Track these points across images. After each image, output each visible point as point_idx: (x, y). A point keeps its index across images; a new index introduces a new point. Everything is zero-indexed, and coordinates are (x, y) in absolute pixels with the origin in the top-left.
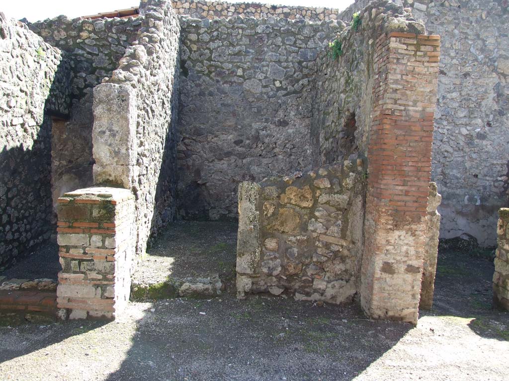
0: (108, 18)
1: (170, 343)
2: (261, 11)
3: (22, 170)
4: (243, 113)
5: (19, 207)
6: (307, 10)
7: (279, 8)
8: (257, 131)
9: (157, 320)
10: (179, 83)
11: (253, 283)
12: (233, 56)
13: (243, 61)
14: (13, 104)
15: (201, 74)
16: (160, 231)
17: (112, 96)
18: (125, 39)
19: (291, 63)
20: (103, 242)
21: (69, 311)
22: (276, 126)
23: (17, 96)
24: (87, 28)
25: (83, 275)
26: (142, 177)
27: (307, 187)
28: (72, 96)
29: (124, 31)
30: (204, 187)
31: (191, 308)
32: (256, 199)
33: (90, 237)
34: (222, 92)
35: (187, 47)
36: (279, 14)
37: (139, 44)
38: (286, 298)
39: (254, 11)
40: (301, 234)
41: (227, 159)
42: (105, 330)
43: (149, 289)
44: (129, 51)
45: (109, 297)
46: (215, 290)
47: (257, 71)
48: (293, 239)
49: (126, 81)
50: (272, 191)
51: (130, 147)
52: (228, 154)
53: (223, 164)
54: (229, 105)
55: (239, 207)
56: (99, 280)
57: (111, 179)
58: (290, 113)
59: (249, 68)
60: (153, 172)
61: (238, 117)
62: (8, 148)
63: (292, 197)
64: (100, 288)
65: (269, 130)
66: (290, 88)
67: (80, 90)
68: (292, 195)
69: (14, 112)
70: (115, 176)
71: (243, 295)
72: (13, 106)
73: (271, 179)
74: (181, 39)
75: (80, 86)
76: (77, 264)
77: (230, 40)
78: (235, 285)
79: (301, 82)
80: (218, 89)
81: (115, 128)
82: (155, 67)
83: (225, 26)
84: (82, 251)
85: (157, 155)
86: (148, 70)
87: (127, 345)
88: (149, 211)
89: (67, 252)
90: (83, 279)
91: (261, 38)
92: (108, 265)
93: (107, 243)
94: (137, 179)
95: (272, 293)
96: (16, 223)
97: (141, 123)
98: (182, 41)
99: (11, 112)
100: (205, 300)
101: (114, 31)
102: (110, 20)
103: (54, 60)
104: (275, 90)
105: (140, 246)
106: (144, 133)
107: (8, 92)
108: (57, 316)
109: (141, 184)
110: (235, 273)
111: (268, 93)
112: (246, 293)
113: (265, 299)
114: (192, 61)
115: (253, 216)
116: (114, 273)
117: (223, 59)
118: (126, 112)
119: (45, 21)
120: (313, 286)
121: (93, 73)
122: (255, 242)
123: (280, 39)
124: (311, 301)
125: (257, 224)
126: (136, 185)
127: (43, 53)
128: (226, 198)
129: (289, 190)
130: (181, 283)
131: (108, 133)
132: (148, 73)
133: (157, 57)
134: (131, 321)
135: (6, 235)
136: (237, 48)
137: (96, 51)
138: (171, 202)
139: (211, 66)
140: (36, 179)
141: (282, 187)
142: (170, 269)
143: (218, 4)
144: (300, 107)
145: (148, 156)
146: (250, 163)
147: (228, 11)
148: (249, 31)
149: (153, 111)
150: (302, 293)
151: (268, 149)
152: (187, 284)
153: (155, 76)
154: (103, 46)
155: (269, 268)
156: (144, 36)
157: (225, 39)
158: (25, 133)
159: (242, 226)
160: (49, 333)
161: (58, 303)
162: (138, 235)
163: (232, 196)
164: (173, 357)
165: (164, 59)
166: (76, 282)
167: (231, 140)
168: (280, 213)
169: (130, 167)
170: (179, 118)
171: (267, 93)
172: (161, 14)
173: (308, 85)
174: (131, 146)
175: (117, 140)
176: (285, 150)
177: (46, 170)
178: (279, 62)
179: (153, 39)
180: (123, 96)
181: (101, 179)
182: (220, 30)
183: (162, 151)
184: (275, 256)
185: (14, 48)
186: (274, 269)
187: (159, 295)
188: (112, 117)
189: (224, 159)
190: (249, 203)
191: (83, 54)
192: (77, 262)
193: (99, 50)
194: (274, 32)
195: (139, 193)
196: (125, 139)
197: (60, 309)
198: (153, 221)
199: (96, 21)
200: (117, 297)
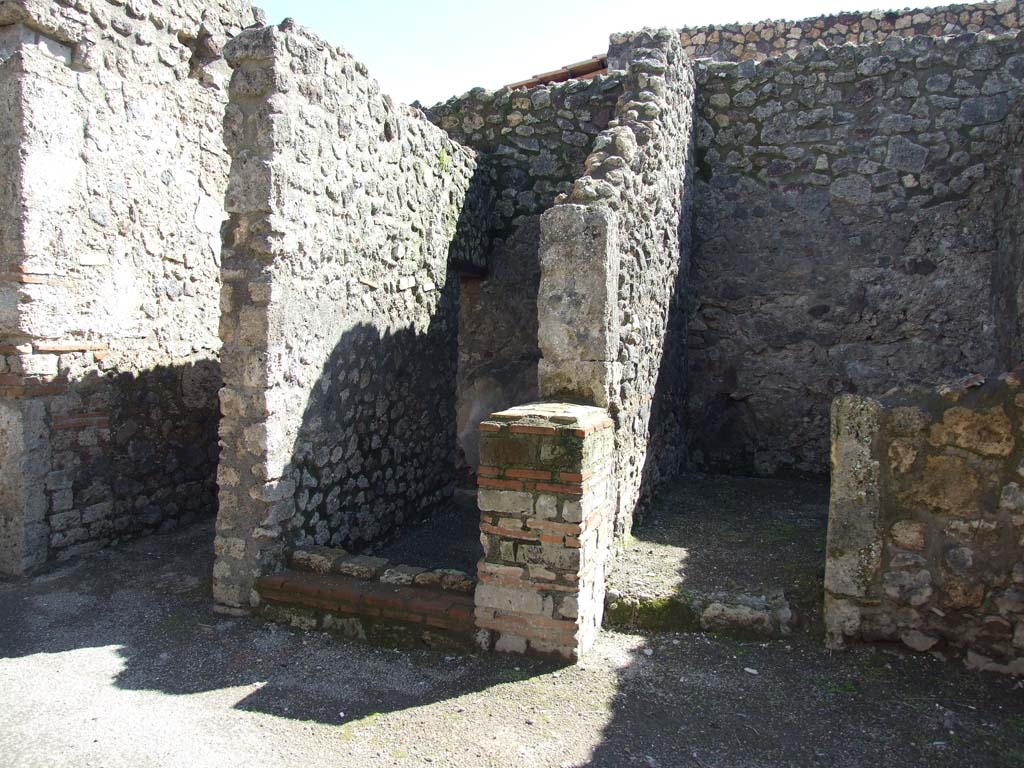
0: (557, 81)
1: (687, 724)
2: (862, 29)
3: (413, 371)
4: (831, 248)
5: (406, 436)
6: (974, 11)
7: (903, 16)
8: (862, 286)
9: (658, 673)
10: (694, 195)
11: (863, 618)
12: (807, 131)
13: (829, 138)
14: (400, 253)
15: (737, 174)
16: (656, 492)
17: (573, 229)
18: (587, 118)
19: (941, 133)
20: (559, 508)
21: (495, 635)
22: (906, 273)
23: (407, 239)
24: (519, 104)
25: (521, 570)
26: (627, 383)
27: (997, 410)
28: (493, 233)
29: (586, 104)
30: (743, 404)
31: (725, 657)
32: (871, 433)
33: (536, 499)
34: (784, 206)
35: (708, 121)
36: (902, 31)
37: (621, 124)
38: (944, 659)
39: (843, 29)
40: (982, 517)
41: (794, 346)
42: (560, 680)
43: (641, 608)
44: (604, 139)
45: (567, 616)
46: (777, 623)
47: (860, 156)
48: (962, 526)
49: (599, 197)
50: (911, 417)
51: (607, 325)
52: (797, 337)
53: (786, 357)
54: (796, 234)
55: (833, 449)
56: (550, 582)
57: (570, 387)
58: (939, 243)
59: (842, 153)
60: (646, 374)
61: (818, 259)
62: (393, 331)
63: (959, 430)
64: (550, 598)
65: (889, 282)
66: (939, 188)
67: (507, 220)
68: (959, 427)
69: (402, 267)
70: (578, 383)
71: (840, 641)
72: (400, 257)
73: (906, 390)
74: (697, 106)
75: (506, 213)
76: (512, 548)
77: (800, 98)
78: (821, 617)
79: (966, 174)
80: (774, 201)
81: (580, 289)
82: (652, 166)
83: (788, 69)
84: (520, 525)
85: (654, 341)
86: (638, 173)
87: (602, 717)
88: (639, 451)
89: (495, 523)
90: (521, 578)
91: (870, 87)
92: (566, 554)
93: (565, 511)
94: (618, 388)
95: (910, 645)
96: (402, 464)
97: (627, 277)
98: (698, 110)
99: (398, 267)
100: (755, 644)
101: (567, 105)
102: (559, 85)
103: (465, 169)
104: (904, 194)
105: (621, 521)
106: (632, 298)
107: (395, 232)
108: (475, 642)
109: (626, 398)
110: (821, 592)
111: (886, 204)
112: (847, 638)
113: (891, 655)
114: (720, 148)
115: (865, 470)
116: (577, 572)
117: (785, 138)
118: (601, 258)
119: (449, 102)
120: (1015, 641)
121: (529, 187)
122: (869, 526)
123: (914, 83)
124: (1009, 675)
125: (876, 490)
126: (617, 399)
127: (447, 159)
128: (791, 428)
129: (951, 414)
130: (703, 601)
131: (566, 299)
132: (639, 178)
133: (655, 147)
134: (607, 670)
135: (386, 486)
136: (816, 114)
137: (535, 146)
138: (676, 435)
139: (760, 154)
140: (433, 386)
141: (936, 409)
142: (680, 572)
143: (765, 27)
144: (965, 230)
145: (637, 342)
146: (846, 356)
147: (788, 39)
148: (843, 74)
149: (647, 254)
150: (985, 654)
151: (886, 325)
152: (718, 605)
153: (651, 184)
154: (548, 135)
155: (902, 587)
156: (630, 109)
157: (788, 97)
158: (417, 304)
159: (838, 491)
160: (461, 671)
161: (476, 618)
162: (619, 498)
163: (805, 425)
164: (695, 755)
165: (668, 148)
166: (508, 581)
167: (802, 306)
168: (928, 466)
169: (608, 365)
170: (692, 264)
171: (884, 204)
172: (662, 62)
173: (985, 178)
174: (609, 324)
175: (583, 313)
176: (926, 326)
177: (448, 371)
178: (912, 133)
179: (647, 112)
180: (595, 228)
181: (553, 389)
182: (777, 79)
183: (662, 332)
184: (916, 563)
185: (404, 156)
186: (913, 590)
187: (661, 623)
188: (575, 269)
189: (788, 347)
190: (855, 442)
191: (513, 154)
192: (511, 544)
193: (540, 142)
194: (900, 68)
195: (622, 415)
196: (598, 312)
197: (479, 629)
198: (644, 472)
199: (536, 90)
200: (582, 618)
